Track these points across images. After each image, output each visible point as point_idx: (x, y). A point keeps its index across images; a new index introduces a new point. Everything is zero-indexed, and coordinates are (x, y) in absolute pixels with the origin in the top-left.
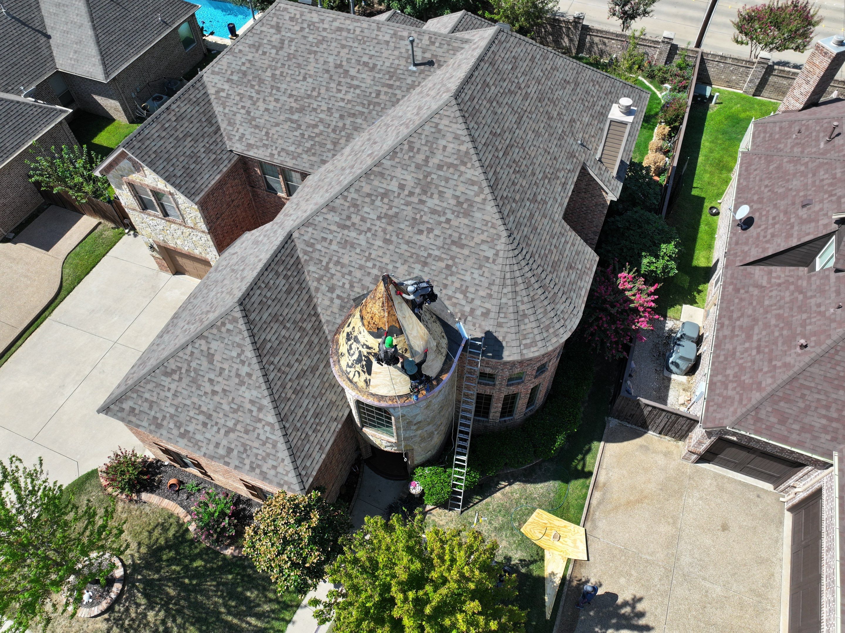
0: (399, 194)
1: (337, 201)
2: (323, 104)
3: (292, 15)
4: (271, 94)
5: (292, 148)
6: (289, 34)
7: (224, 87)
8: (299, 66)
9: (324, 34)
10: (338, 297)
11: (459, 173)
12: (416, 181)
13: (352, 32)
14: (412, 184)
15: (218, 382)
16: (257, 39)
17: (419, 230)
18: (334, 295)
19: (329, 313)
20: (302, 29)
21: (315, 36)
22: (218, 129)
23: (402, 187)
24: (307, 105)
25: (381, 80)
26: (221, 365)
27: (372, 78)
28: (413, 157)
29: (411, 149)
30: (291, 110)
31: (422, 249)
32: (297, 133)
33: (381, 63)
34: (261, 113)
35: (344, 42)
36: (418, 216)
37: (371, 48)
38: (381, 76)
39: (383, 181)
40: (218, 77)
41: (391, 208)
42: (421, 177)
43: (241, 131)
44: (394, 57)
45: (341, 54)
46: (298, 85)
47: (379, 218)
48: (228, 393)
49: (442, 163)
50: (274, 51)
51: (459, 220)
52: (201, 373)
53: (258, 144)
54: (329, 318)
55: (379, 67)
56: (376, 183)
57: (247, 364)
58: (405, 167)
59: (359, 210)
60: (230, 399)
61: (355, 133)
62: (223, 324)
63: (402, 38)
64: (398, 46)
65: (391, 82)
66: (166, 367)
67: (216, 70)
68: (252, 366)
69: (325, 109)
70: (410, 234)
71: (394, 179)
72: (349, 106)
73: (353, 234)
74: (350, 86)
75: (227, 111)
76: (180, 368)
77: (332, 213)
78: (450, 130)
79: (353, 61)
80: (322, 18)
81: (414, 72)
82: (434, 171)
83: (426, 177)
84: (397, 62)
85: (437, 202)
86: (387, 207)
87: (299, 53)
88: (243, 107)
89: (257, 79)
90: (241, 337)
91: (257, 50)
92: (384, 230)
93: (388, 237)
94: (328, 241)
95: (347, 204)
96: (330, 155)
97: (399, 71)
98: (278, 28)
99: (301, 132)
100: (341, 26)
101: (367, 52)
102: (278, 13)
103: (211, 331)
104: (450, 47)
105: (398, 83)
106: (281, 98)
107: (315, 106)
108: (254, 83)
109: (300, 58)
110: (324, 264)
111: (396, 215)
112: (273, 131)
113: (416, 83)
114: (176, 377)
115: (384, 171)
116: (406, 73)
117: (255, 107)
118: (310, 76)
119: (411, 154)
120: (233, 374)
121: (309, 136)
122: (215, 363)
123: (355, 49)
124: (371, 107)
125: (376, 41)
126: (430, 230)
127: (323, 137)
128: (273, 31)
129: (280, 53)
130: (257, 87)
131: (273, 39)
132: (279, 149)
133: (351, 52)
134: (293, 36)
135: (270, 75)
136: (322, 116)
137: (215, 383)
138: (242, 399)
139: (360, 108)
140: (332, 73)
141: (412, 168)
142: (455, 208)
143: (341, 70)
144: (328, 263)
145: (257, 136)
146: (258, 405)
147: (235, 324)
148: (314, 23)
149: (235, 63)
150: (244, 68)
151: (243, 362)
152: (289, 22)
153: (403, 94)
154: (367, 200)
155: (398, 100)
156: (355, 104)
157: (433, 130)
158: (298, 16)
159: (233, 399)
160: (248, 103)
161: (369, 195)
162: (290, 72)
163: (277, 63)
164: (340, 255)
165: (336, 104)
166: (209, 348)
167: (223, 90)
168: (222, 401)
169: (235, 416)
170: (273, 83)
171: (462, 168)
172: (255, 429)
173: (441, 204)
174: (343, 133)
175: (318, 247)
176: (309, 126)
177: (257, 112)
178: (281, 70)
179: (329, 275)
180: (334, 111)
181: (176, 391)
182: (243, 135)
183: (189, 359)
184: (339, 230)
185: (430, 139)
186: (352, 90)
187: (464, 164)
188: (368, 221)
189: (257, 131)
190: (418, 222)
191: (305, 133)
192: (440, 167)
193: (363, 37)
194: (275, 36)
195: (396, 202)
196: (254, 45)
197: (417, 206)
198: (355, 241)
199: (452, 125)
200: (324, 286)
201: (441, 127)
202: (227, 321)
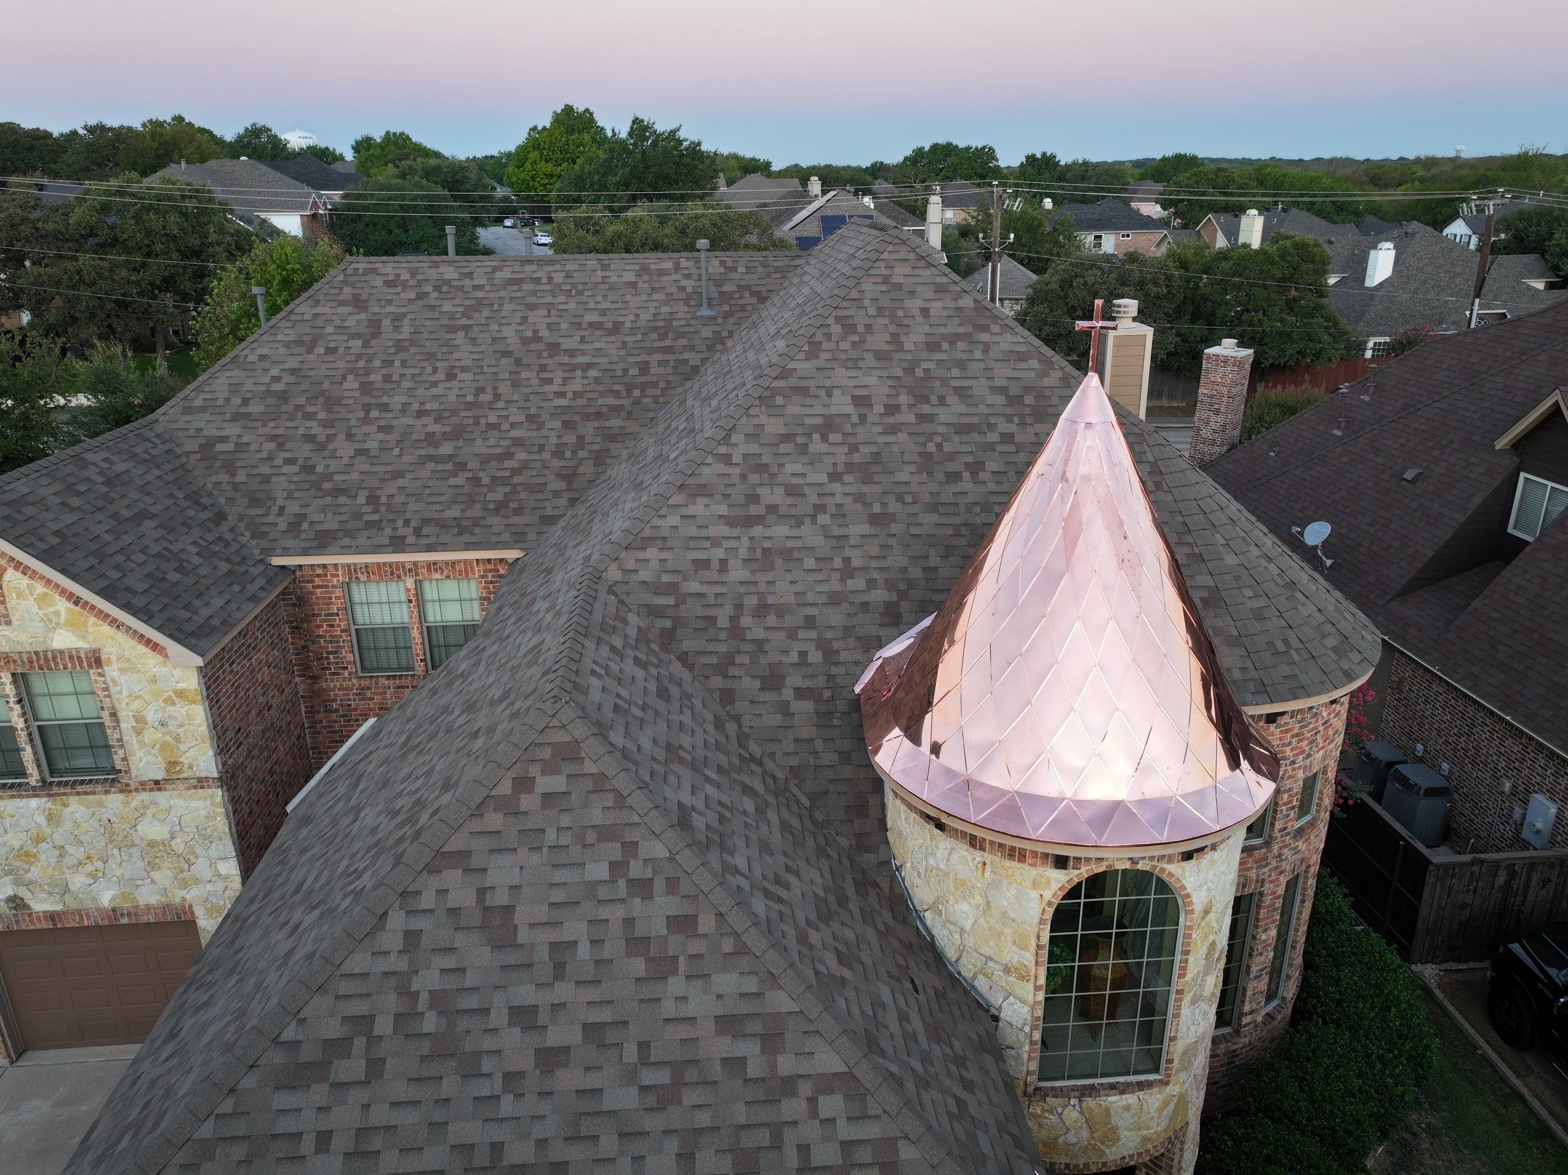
0: (863, 418)
1: (705, 470)
2: (513, 410)
3: (391, 277)
4: (366, 421)
5: (455, 512)
6: (390, 309)
7: (225, 433)
8: (430, 356)
9: (480, 294)
10: (801, 693)
11: (981, 347)
12: (890, 383)
13: (544, 280)
14: (886, 390)
15: (557, 1007)
16: (308, 330)
17: (947, 474)
18: (788, 694)
19: (789, 746)
20: (421, 296)
21: (457, 301)
22: (220, 517)
23: (862, 401)
24: (471, 421)
25: (642, 345)
26: (551, 935)
27: (619, 345)
28: (863, 342)
29: (849, 328)
30: (430, 439)
31: (978, 510)
32: (460, 480)
33: (632, 317)
34: (346, 461)
35: (533, 300)
36: (931, 447)
37: (599, 298)
38: (639, 337)
39: (808, 401)
40: (206, 416)
41: (854, 448)
42: (899, 372)
43: (293, 509)
44: (657, 304)
45: (530, 320)
46: (439, 391)
47: (835, 477)
48: (611, 1036)
49: (931, 339)
50: (356, 344)
51: (1029, 429)
52: (472, 1002)
53: (350, 525)
54: (795, 762)
55: (628, 325)
56: (794, 409)
57: (659, 885)
58: (850, 364)
59: (772, 475)
60: (631, 1052)
61: (613, 446)
62: (524, 784)
63: (662, 273)
64: (657, 285)
65: (668, 343)
66: (295, 1045)
67: (198, 403)
68: (685, 887)
69: (523, 419)
70: (932, 486)
71: (837, 392)
72: (581, 402)
73: (781, 530)
74: (573, 368)
75: (241, 477)
76: (365, 1023)
77: (701, 501)
78: (919, 280)
79: (564, 326)
80: (466, 270)
81: (712, 318)
82: (925, 355)
83: (910, 370)
84: (665, 309)
85: (963, 409)
86: (845, 449)
87: (425, 335)
88: (288, 461)
89: (321, 400)
90: (609, 800)
91: (310, 350)
92: (859, 498)
93: (877, 509)
94: (715, 565)
95: (736, 471)
96: (562, 502)
97: (675, 323)
98: (358, 303)
99: (470, 475)
100: (515, 276)
101: (591, 305)
102: (351, 279)
103: (475, 826)
104: (771, 269)
105: (683, 342)
106: (394, 423)
107: (493, 419)
108: (310, 409)
109: (427, 343)
110: (723, 622)
111: (877, 458)
112: (391, 488)
113: (725, 334)
114: (353, 1068)
115: (803, 383)
116: (693, 322)
117: (326, 454)
118: (464, 369)
119: (855, 338)
120: (614, 947)
121: (494, 479)
122: (523, 936)
123: (561, 307)
124: (637, 393)
125: (607, 287)
126: (976, 468)
127: (534, 472)
128: (348, 309)
129: (373, 342)
130: (322, 415)
131: (347, 324)
132: (413, 523)
133: (553, 312)
134: (403, 310)
135: (357, 385)
136: (514, 433)
137: (543, 1017)
138: (684, 1032)
139: (611, 400)
140: (515, 355)
141: (870, 360)
142: (1009, 411)
143: (541, 346)
144: (734, 619)
145: (346, 509)
146: (758, 1027)
147: (568, 768)
148: (448, 282)
149: (252, 380)
150: (280, 387)
151: (642, 888)
152: (385, 289)
153: (702, 356)
154: (784, 448)
155: (696, 369)
156: (595, 395)
157: (884, 288)
158: (405, 276)
159: (644, 1046)
160: (305, 451)
161: (786, 438)
162: (408, 372)
163: (369, 361)
164: (762, 587)
165: (544, 404)
166: (482, 892)
167: (224, 439)
168: (592, 1081)
169: (674, 1117)
170: (367, 399)
171: (985, 337)
172: (777, 1130)
173: (973, 410)
174: (582, 454)
175: (693, 586)
176: (485, 460)
177: (332, 462)
178: (384, 372)
179: (748, 647)
180: (542, 419)
181: (362, 1132)
182: (302, 517)
183: (402, 965)
184: (734, 532)
185: (885, 302)
186: (578, 373)
187: (986, 329)
188: (807, 490)
189: (342, 500)
190: (936, 458)
191: (482, 474)
192: (933, 346)
193: (574, 285)
194: (358, 317)
195: (862, 434)
196: (300, 342)
197: (919, 429)
198: (790, 544)
199: (918, 272)
200: (746, 681)
201: (896, 280)
202: (534, 770)
